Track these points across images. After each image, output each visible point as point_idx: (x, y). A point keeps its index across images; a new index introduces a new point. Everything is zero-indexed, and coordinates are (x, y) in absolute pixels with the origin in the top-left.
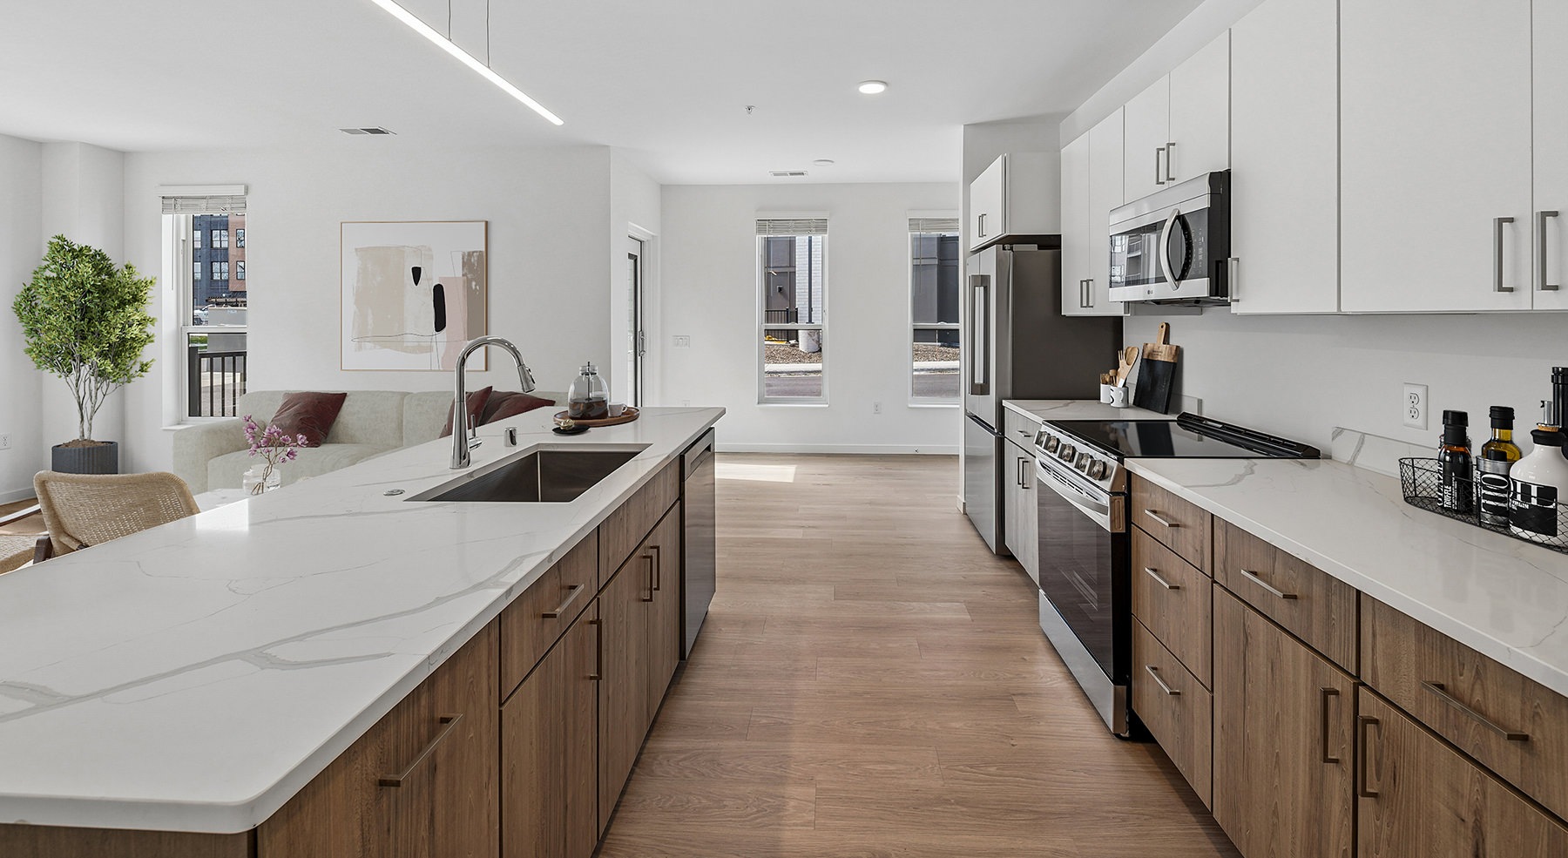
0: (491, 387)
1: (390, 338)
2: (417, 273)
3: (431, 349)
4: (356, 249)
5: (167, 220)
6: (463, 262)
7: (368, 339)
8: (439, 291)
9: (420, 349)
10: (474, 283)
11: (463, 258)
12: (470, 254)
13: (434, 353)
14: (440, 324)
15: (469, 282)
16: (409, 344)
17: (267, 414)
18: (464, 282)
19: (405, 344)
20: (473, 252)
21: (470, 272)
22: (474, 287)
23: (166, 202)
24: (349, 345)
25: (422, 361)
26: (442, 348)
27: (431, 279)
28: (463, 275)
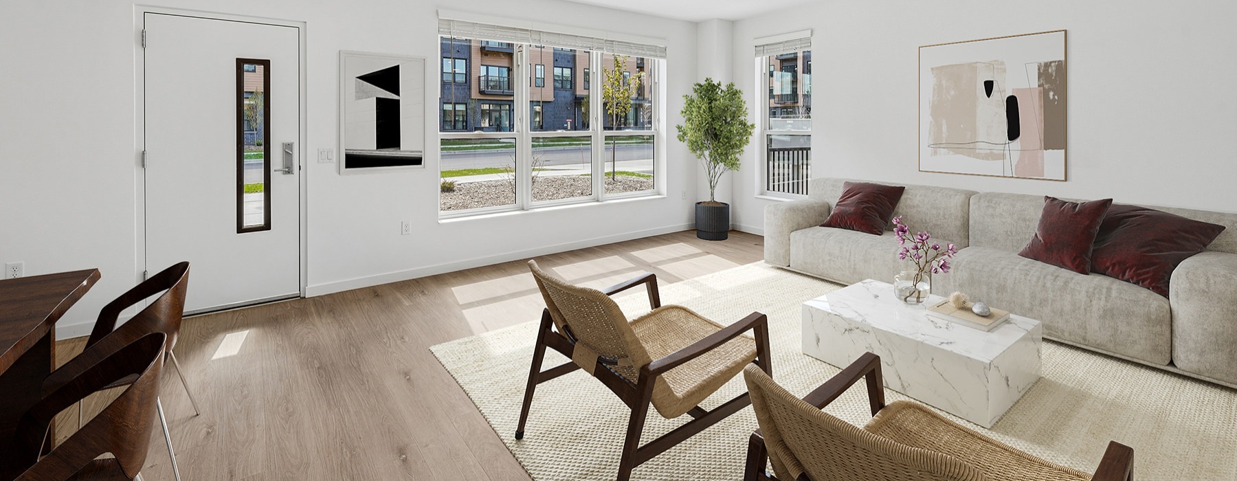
0: (1111, 200)
1: (965, 146)
2: (989, 86)
3: (1004, 156)
4: (932, 69)
5: (758, 60)
6: (1039, 73)
7: (942, 146)
8: (1012, 103)
9: (991, 156)
10: (1051, 94)
11: (1039, 69)
12: (1047, 65)
13: (1007, 161)
14: (1013, 133)
15: (1045, 94)
16: (980, 151)
17: (833, 198)
18: (1040, 92)
19: (977, 151)
20: (1051, 62)
21: (1047, 83)
22: (1051, 97)
23: (757, 49)
24: (926, 151)
25: (995, 167)
26: (1016, 157)
27: (1004, 91)
28: (1039, 86)
